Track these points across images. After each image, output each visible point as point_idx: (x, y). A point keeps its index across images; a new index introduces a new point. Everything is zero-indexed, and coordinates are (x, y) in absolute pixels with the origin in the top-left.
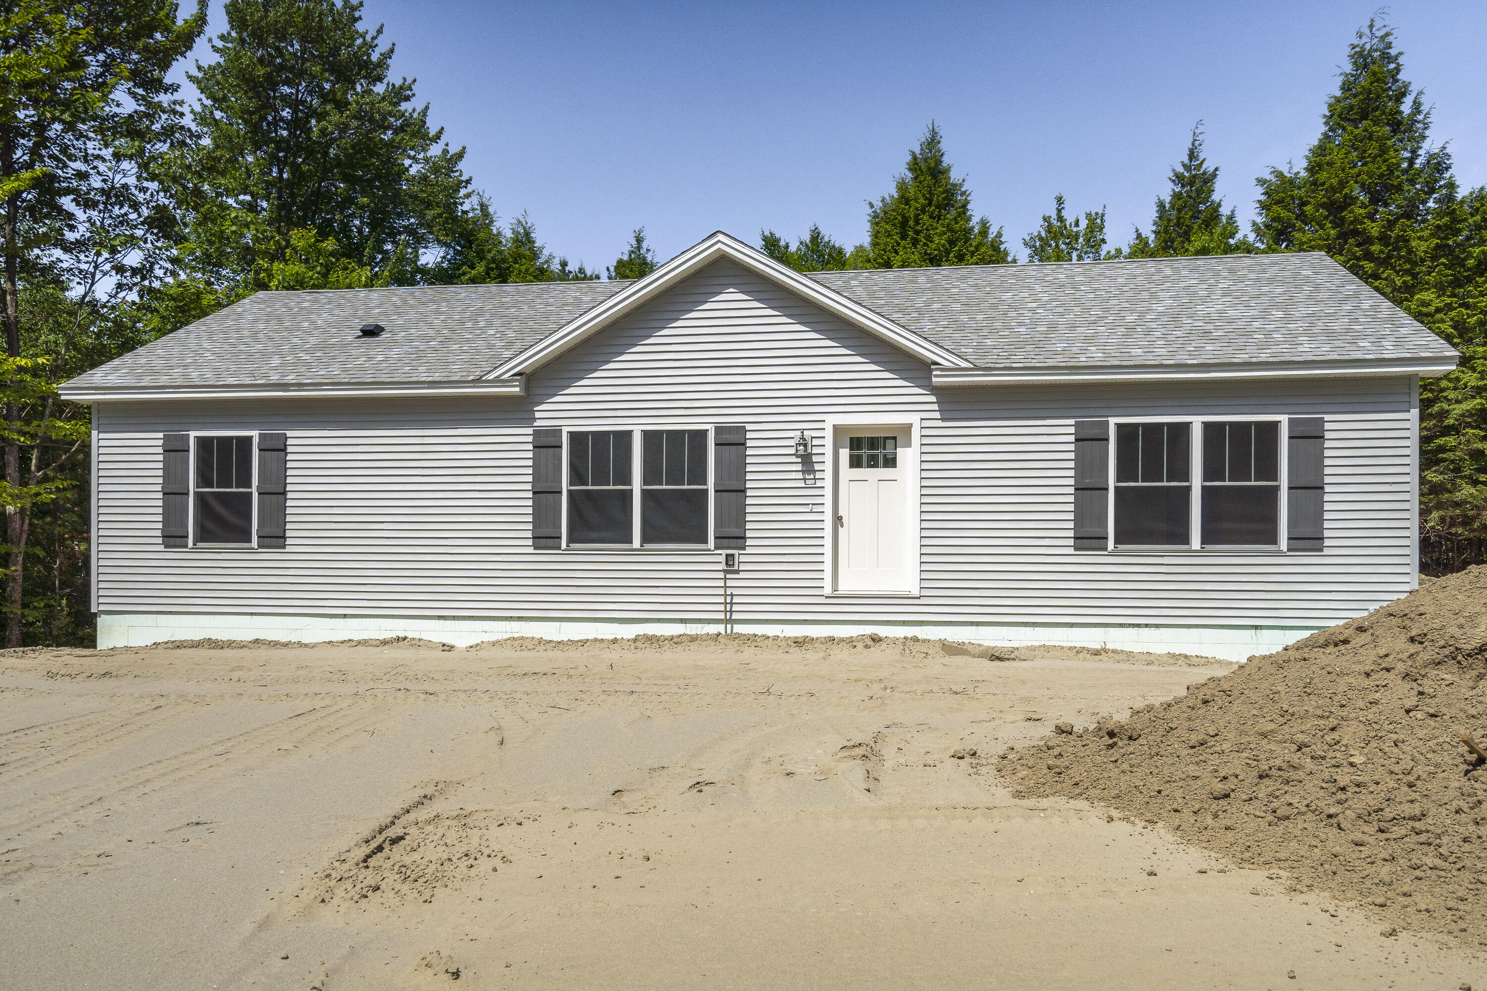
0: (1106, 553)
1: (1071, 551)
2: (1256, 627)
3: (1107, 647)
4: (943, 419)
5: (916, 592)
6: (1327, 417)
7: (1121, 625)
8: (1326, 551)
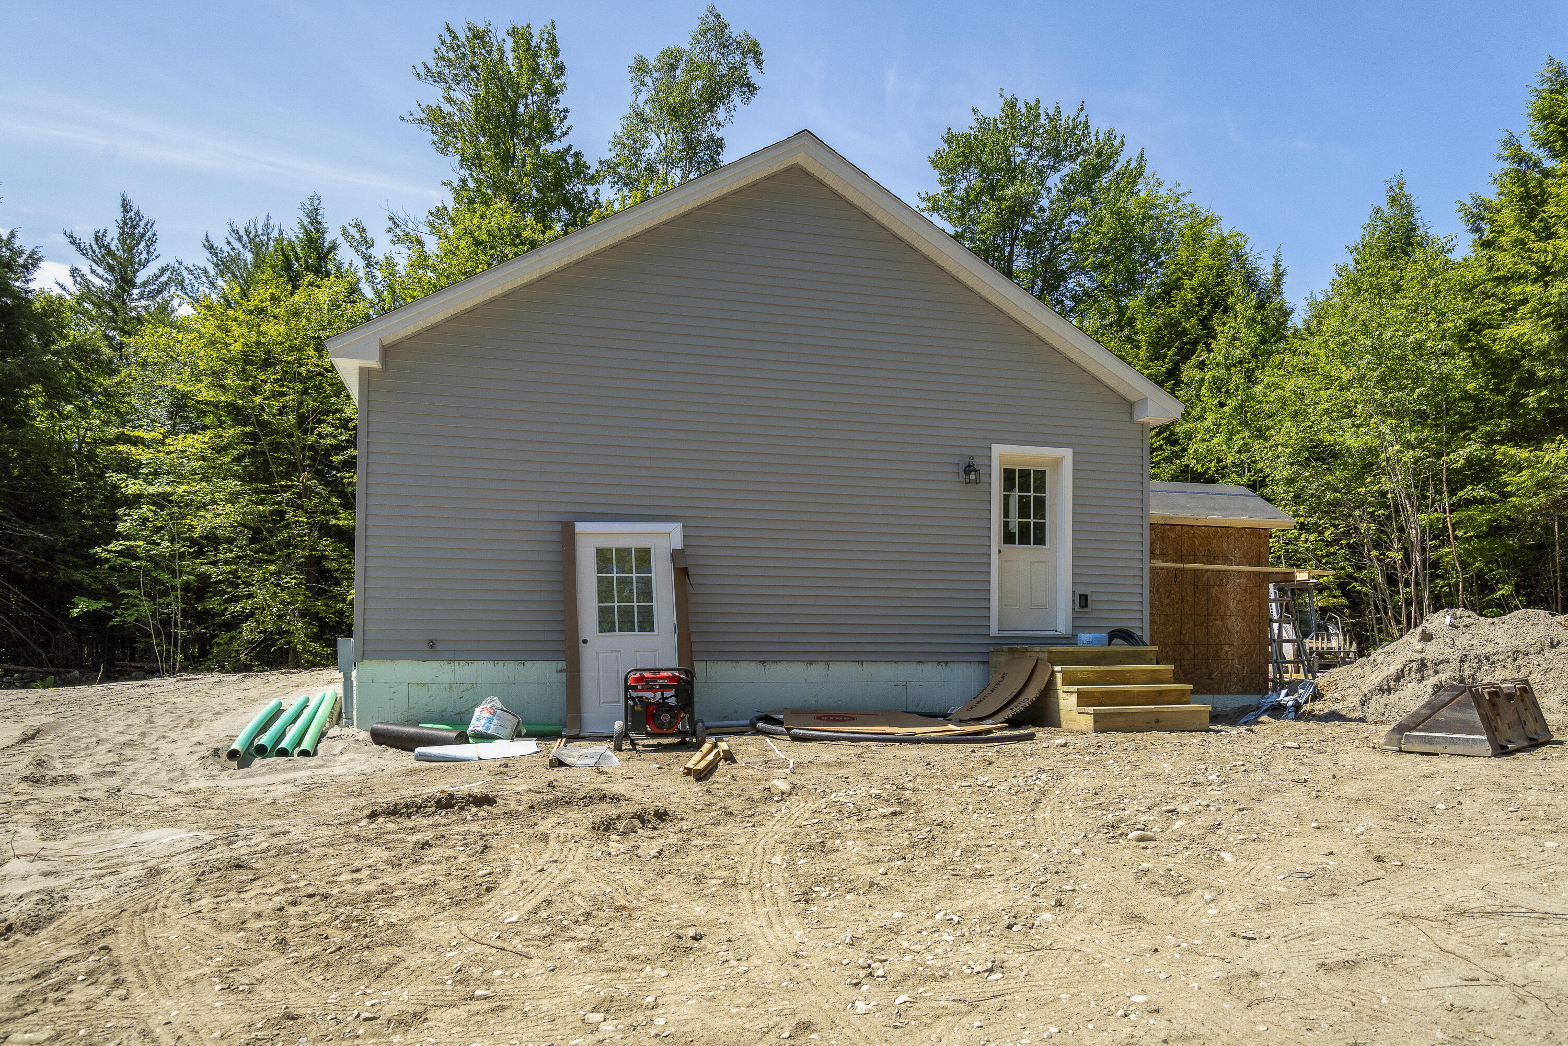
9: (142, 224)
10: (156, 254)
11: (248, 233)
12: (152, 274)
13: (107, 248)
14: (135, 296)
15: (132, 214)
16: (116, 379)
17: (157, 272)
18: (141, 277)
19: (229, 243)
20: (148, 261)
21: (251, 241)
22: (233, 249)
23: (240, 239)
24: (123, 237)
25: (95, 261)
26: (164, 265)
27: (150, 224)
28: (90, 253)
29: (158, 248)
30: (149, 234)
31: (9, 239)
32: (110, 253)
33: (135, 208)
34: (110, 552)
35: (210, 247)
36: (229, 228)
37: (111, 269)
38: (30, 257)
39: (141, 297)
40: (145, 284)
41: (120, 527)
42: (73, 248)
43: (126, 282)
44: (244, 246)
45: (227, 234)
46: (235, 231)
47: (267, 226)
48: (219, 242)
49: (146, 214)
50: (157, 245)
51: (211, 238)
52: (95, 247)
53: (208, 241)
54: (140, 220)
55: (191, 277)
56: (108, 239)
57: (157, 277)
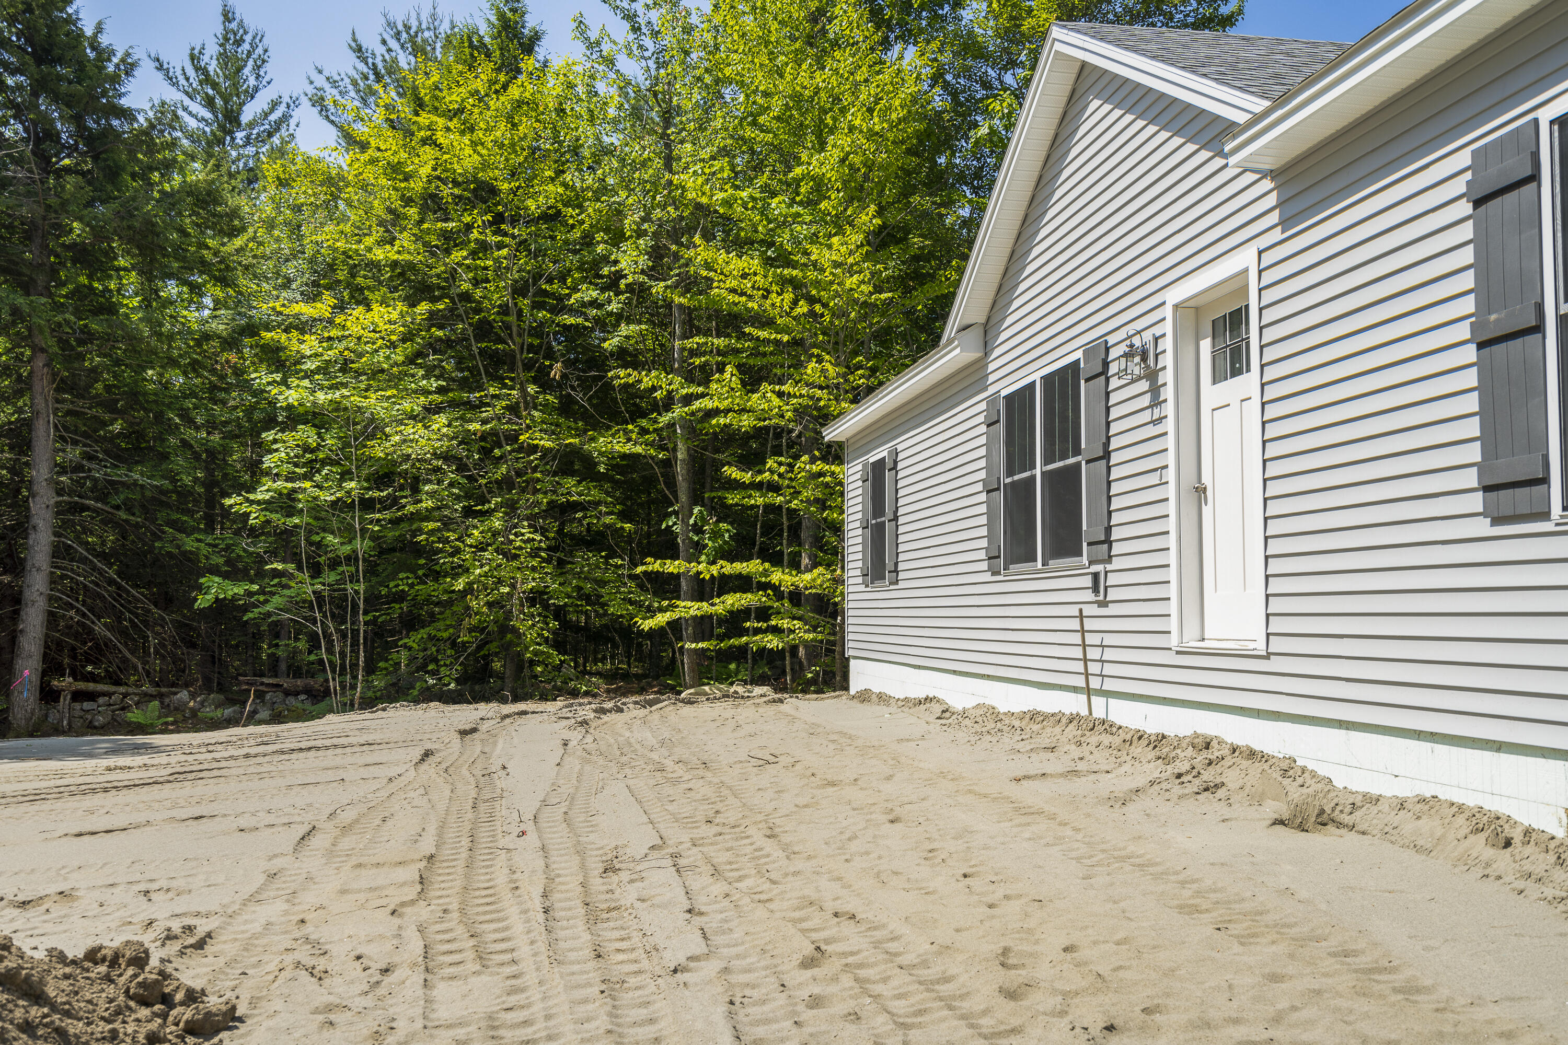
0: (1548, 527)
1: (1480, 527)
4: (1286, 239)
5: (1261, 646)
9: (248, 38)
10: (267, 78)
11: (407, 28)
12: (259, 111)
13: (205, 71)
14: (239, 141)
15: (234, 25)
16: (238, 242)
17: (266, 108)
18: (247, 115)
19: (384, 42)
20: (256, 89)
21: (412, 39)
22: (389, 50)
23: (397, 36)
24: (224, 58)
25: (187, 93)
26: (275, 97)
27: (259, 37)
28: (182, 81)
29: (270, 70)
30: (259, 51)
31: (95, 35)
32: (207, 79)
33: (237, 16)
34: (252, 502)
35: (358, 50)
36: (383, 21)
37: (209, 103)
38: (123, 60)
39: (248, 141)
40: (251, 125)
41: (269, 461)
42: (160, 75)
43: (231, 119)
44: (402, 47)
45: (381, 30)
46: (391, 25)
47: (434, 16)
48: (371, 43)
49: (252, 24)
50: (268, 67)
51: (358, 36)
52: (191, 72)
53: (355, 40)
54: (246, 33)
55: (335, 92)
56: (206, 58)
57: (266, 115)
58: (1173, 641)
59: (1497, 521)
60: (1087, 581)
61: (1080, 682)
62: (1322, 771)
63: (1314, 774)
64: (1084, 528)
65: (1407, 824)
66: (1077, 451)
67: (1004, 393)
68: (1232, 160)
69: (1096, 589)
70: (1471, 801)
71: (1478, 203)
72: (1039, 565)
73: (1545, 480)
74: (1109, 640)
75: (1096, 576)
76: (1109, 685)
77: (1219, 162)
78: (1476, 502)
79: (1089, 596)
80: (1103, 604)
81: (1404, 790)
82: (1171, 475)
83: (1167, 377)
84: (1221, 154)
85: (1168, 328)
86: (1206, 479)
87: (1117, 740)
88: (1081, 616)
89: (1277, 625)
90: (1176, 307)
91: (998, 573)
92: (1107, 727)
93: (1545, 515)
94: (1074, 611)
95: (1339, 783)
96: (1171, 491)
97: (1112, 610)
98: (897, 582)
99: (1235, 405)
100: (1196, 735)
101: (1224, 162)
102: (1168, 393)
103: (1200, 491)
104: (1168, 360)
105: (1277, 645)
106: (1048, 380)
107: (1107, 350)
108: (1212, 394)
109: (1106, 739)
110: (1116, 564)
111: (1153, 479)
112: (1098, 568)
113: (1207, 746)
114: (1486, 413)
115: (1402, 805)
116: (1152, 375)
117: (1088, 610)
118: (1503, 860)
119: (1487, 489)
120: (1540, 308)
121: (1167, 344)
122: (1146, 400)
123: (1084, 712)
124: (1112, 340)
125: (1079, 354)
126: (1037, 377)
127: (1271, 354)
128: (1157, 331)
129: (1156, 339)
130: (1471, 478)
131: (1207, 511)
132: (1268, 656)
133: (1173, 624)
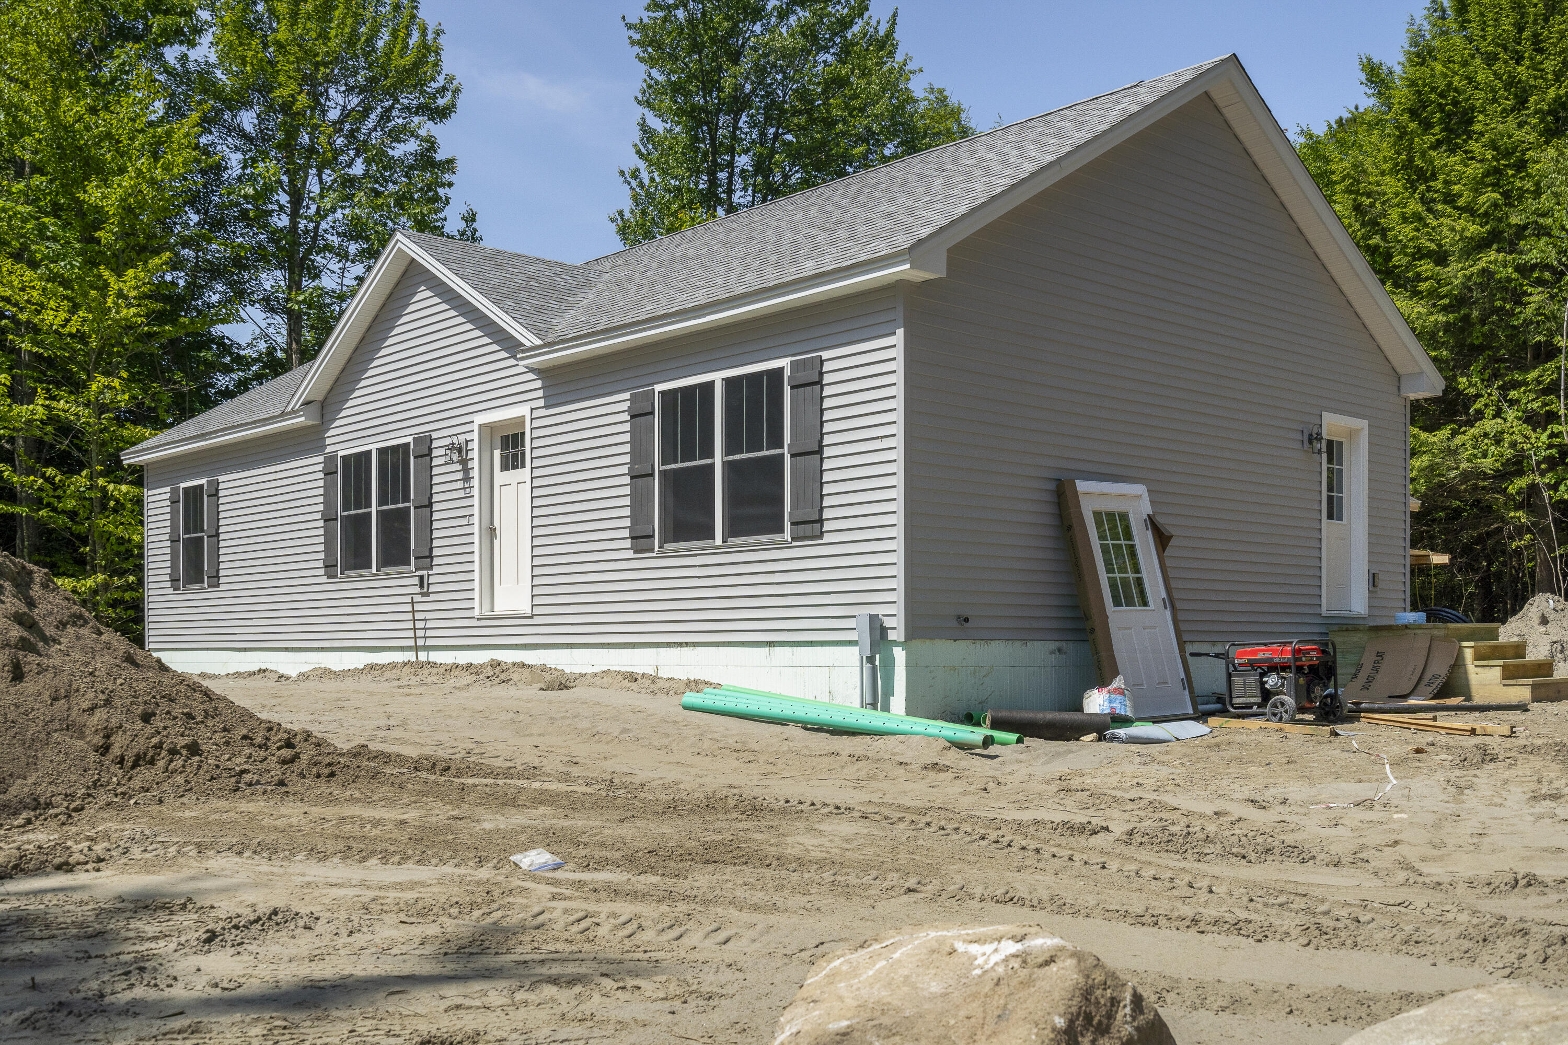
0: (654, 555)
1: (630, 554)
2: (770, 644)
3: (660, 675)
4: (546, 407)
5: (529, 612)
6: (825, 355)
7: (669, 645)
8: (827, 538)
58: (476, 613)
59: (636, 552)
60: (416, 581)
61: (411, 643)
62: (559, 668)
63: (556, 669)
64: (412, 547)
65: (598, 681)
66: (406, 499)
67: (340, 454)
68: (521, 363)
69: (421, 585)
70: (623, 669)
71: (632, 417)
72: (374, 570)
73: (653, 536)
74: (429, 615)
75: (421, 578)
76: (429, 642)
77: (512, 362)
78: (628, 544)
79: (417, 590)
80: (427, 594)
81: (596, 670)
82: (476, 520)
83: (475, 464)
84: (514, 357)
85: (475, 435)
86: (496, 524)
87: (441, 670)
88: (413, 603)
89: (537, 601)
90: (480, 426)
91: (336, 577)
92: (434, 665)
93: (652, 550)
94: (408, 599)
95: (567, 671)
96: (476, 529)
97: (432, 597)
98: (218, 585)
99: (514, 485)
100: (493, 660)
101: (515, 362)
102: (475, 473)
103: (493, 530)
104: (475, 454)
105: (537, 610)
106: (382, 452)
107: (431, 440)
108: (500, 477)
109: (434, 671)
110: (436, 570)
111: (464, 521)
112: (424, 572)
113: (499, 664)
114: (633, 506)
115: (596, 675)
116: (464, 462)
117: (418, 598)
118: (634, 686)
119: (633, 538)
120: (653, 466)
121: (475, 445)
122: (460, 475)
123: (414, 659)
124: (434, 435)
125: (410, 439)
126: (373, 447)
127: (537, 463)
128: (469, 438)
129: (467, 442)
130: (626, 533)
131: (496, 542)
132: (532, 617)
133: (476, 604)
